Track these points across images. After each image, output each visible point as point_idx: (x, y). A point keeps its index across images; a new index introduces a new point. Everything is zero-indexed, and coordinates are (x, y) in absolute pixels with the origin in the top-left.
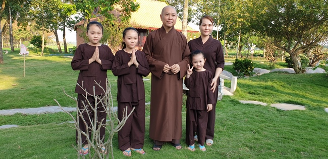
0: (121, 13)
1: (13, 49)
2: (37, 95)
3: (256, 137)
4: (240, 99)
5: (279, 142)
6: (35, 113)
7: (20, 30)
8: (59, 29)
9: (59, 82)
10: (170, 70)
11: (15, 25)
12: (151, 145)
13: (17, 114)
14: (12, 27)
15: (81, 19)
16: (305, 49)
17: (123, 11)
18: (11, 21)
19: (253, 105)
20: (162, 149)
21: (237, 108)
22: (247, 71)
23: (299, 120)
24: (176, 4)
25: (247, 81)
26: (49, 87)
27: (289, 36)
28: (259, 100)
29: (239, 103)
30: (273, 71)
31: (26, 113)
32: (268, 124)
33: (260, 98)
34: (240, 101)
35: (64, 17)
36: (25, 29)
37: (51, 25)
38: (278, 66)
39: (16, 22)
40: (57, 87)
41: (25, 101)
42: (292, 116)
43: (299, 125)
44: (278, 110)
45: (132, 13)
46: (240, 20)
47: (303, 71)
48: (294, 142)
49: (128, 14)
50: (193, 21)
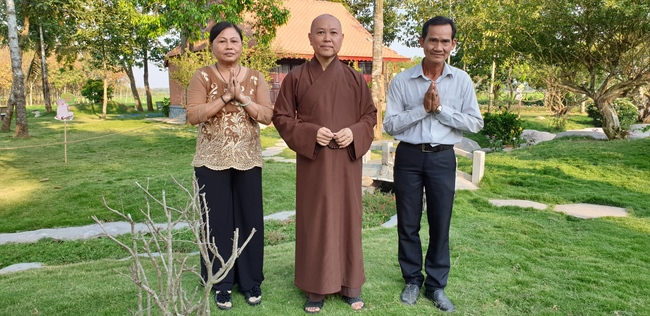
0: (254, 31)
1: (48, 107)
2: (84, 200)
3: (520, 278)
4: (492, 197)
5: (568, 289)
6: (78, 237)
7: (62, 70)
8: (137, 64)
9: (131, 170)
11: (52, 60)
12: (301, 302)
13: (44, 240)
14: (46, 65)
15: (177, 43)
16: (626, 88)
17: (259, 26)
18: (43, 53)
19: (517, 209)
20: (324, 311)
21: (484, 215)
22: (508, 138)
23: (614, 239)
24: (365, 5)
25: (506, 158)
26: (109, 182)
27: (593, 62)
28: (532, 199)
29: (490, 206)
30: (561, 135)
31: (61, 238)
32: (546, 249)
33: (534, 194)
34: (491, 201)
35: (143, 42)
36: (71, 68)
37: (121, 57)
38: (573, 125)
39: (53, 55)
40: (123, 183)
41: (60, 212)
42: (598, 231)
43: (613, 250)
44: (569, 218)
45: (277, 28)
46: (489, 33)
47: (623, 135)
48: (601, 288)
49: (269, 30)
50: (399, 38)
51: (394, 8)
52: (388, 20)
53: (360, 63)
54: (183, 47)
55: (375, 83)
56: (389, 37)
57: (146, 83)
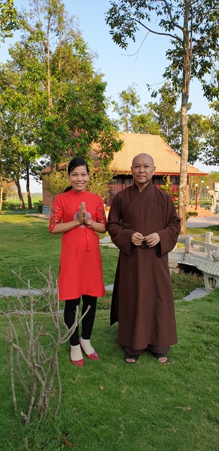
0: (99, 155)
8: (22, 178)
9: (15, 250)
10: (145, 242)
12: (123, 354)
15: (48, 164)
17: (102, 152)
20: (138, 362)
24: (176, 136)
26: (0, 259)
35: (26, 163)
37: (12, 173)
45: (115, 154)
49: (109, 155)
50: (201, 159)
51: (197, 138)
52: (192, 146)
53: (171, 177)
54: (52, 167)
55: (181, 193)
56: (192, 158)
57: (28, 190)
